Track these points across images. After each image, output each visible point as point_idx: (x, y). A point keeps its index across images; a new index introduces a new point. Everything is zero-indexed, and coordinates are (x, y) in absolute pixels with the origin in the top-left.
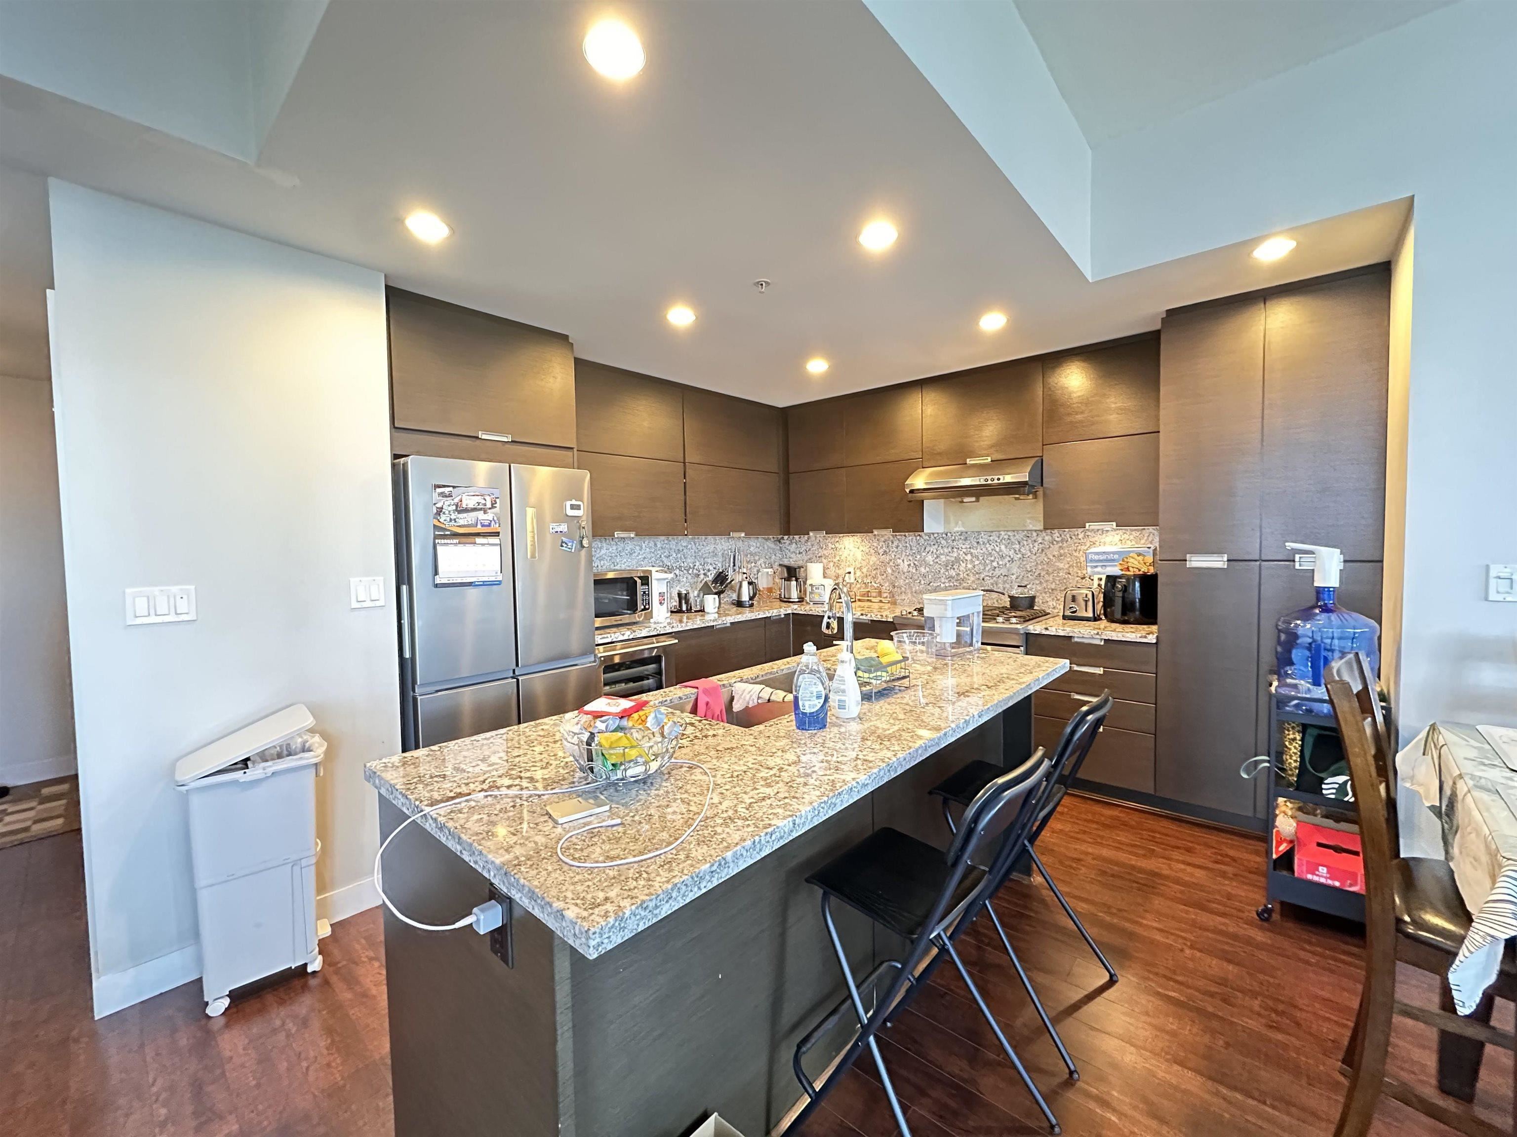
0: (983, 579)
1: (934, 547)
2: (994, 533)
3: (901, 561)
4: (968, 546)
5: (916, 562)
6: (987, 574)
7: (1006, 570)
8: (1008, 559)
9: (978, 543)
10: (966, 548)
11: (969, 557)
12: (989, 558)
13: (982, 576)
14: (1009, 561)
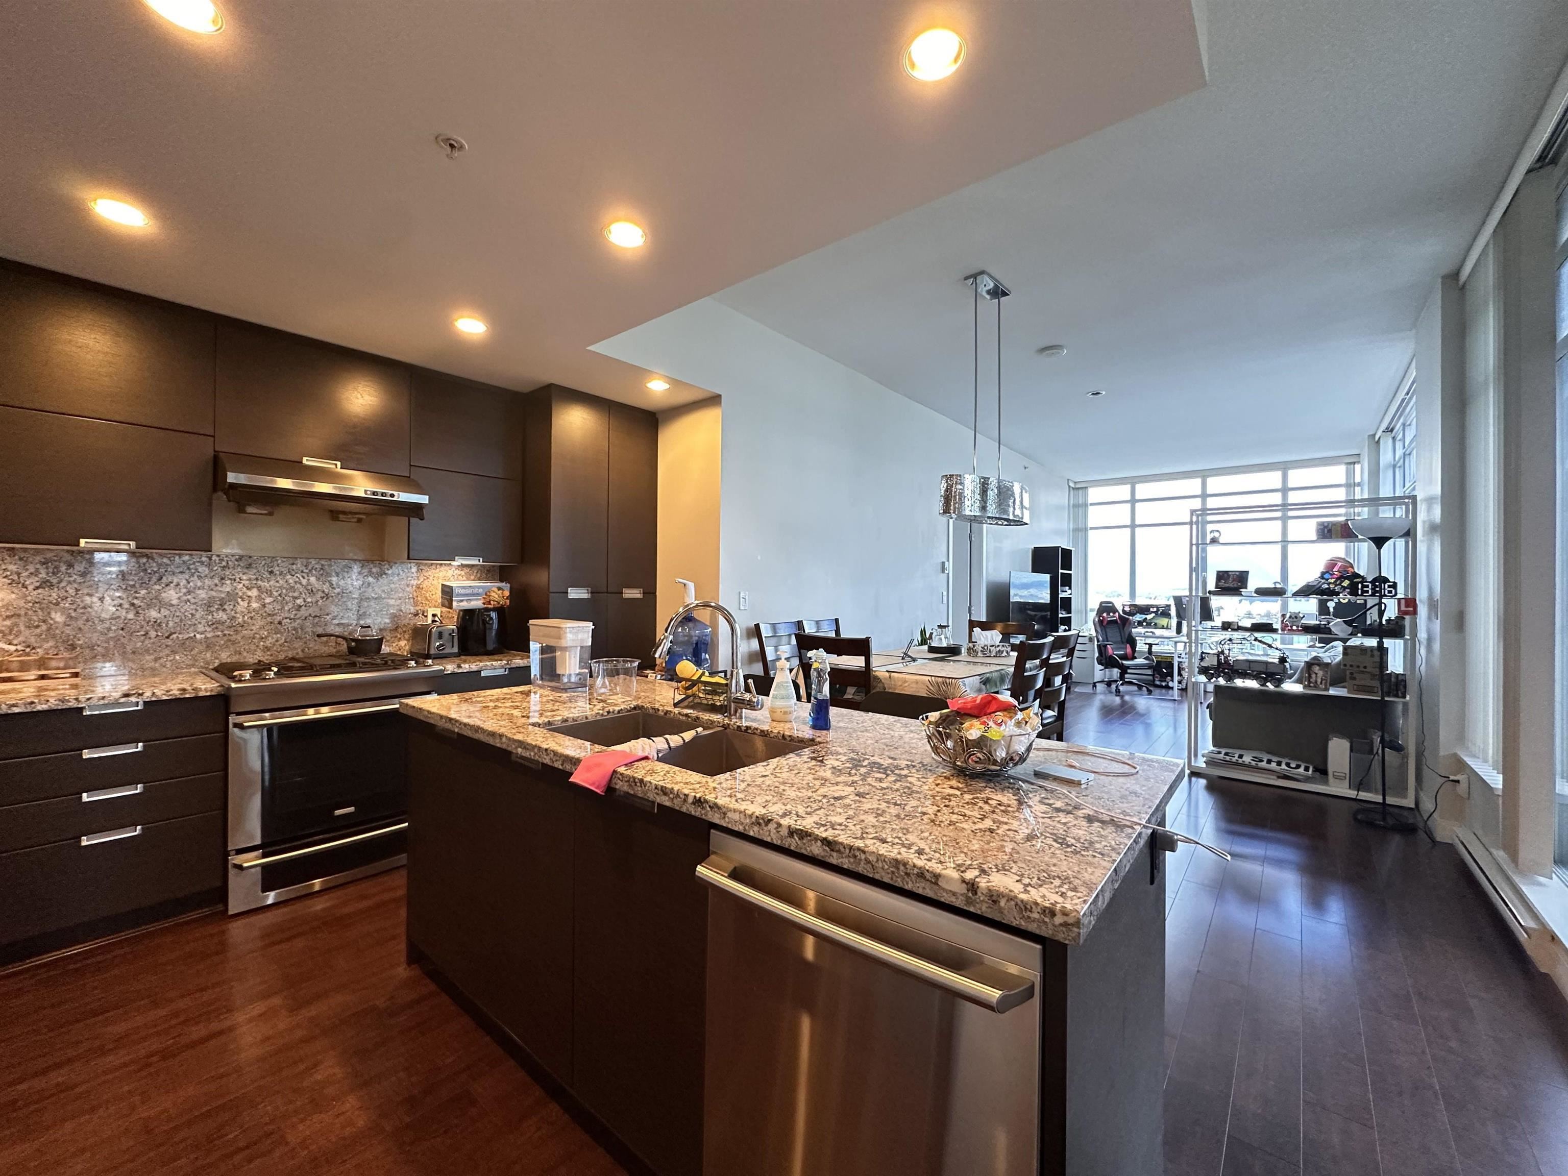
0: (280, 623)
1: (180, 576)
2: (299, 561)
3: (95, 599)
4: (254, 577)
5: (135, 601)
6: (287, 615)
7: (317, 609)
8: (320, 594)
9: (271, 572)
10: (250, 580)
11: (254, 593)
12: (291, 594)
13: (278, 618)
14: (322, 598)
